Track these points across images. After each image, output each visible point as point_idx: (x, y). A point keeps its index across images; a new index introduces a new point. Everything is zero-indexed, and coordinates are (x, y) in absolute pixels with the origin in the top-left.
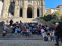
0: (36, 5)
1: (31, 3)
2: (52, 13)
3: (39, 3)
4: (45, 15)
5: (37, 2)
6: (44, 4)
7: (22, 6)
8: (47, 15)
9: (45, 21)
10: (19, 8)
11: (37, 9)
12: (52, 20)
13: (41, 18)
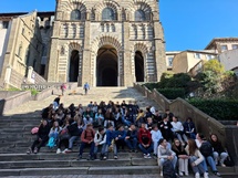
0: (133, 37)
1: (114, 30)
2: (191, 66)
3: (143, 29)
4: (164, 74)
5: (136, 30)
6: (159, 34)
7: (80, 42)
8: (172, 73)
9: (164, 99)
10: (67, 49)
11: (133, 54)
12: (191, 95)
13: (151, 86)
